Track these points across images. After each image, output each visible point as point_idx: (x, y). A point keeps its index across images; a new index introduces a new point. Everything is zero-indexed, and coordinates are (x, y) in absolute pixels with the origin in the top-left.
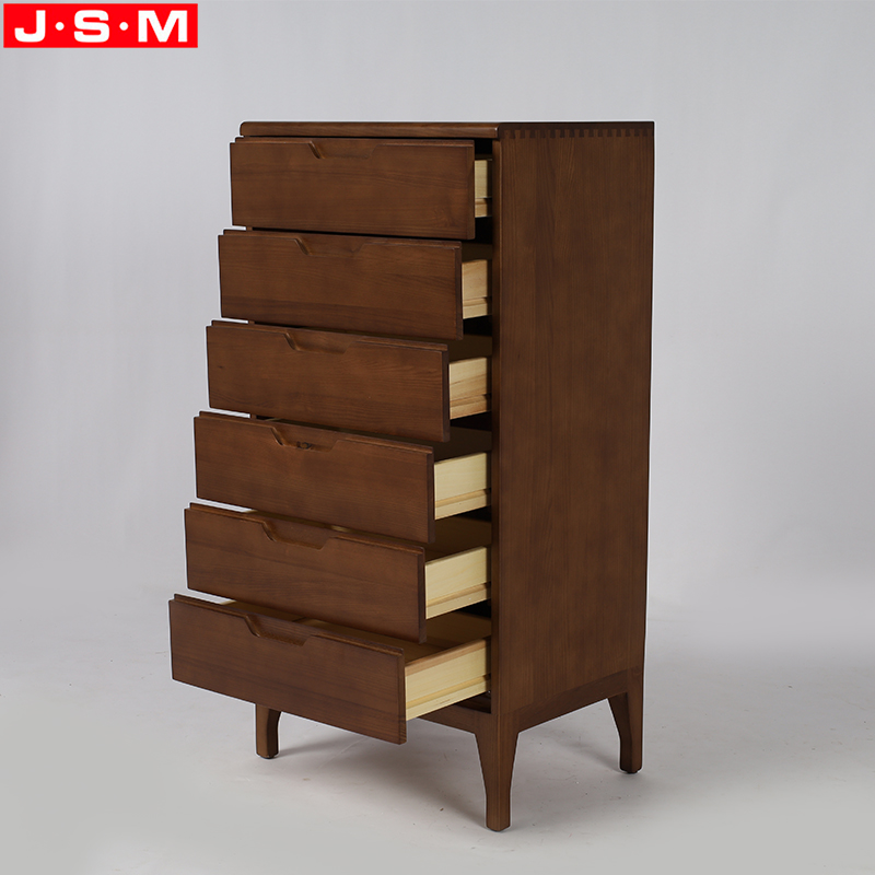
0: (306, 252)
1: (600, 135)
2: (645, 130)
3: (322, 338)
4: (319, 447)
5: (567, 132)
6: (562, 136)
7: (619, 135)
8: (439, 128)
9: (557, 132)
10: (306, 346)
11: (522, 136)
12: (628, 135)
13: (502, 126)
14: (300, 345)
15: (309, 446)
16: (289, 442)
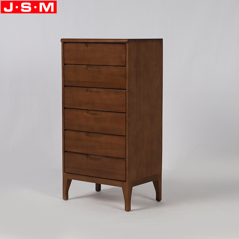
0: (87, 69)
1: (150, 42)
2: (161, 40)
3: (95, 89)
4: (98, 115)
5: (143, 41)
6: (142, 42)
7: (155, 42)
8: (113, 40)
9: (141, 41)
10: (91, 91)
11: (133, 42)
12: (157, 42)
13: (128, 40)
14: (89, 91)
15: (95, 114)
16: (90, 114)
